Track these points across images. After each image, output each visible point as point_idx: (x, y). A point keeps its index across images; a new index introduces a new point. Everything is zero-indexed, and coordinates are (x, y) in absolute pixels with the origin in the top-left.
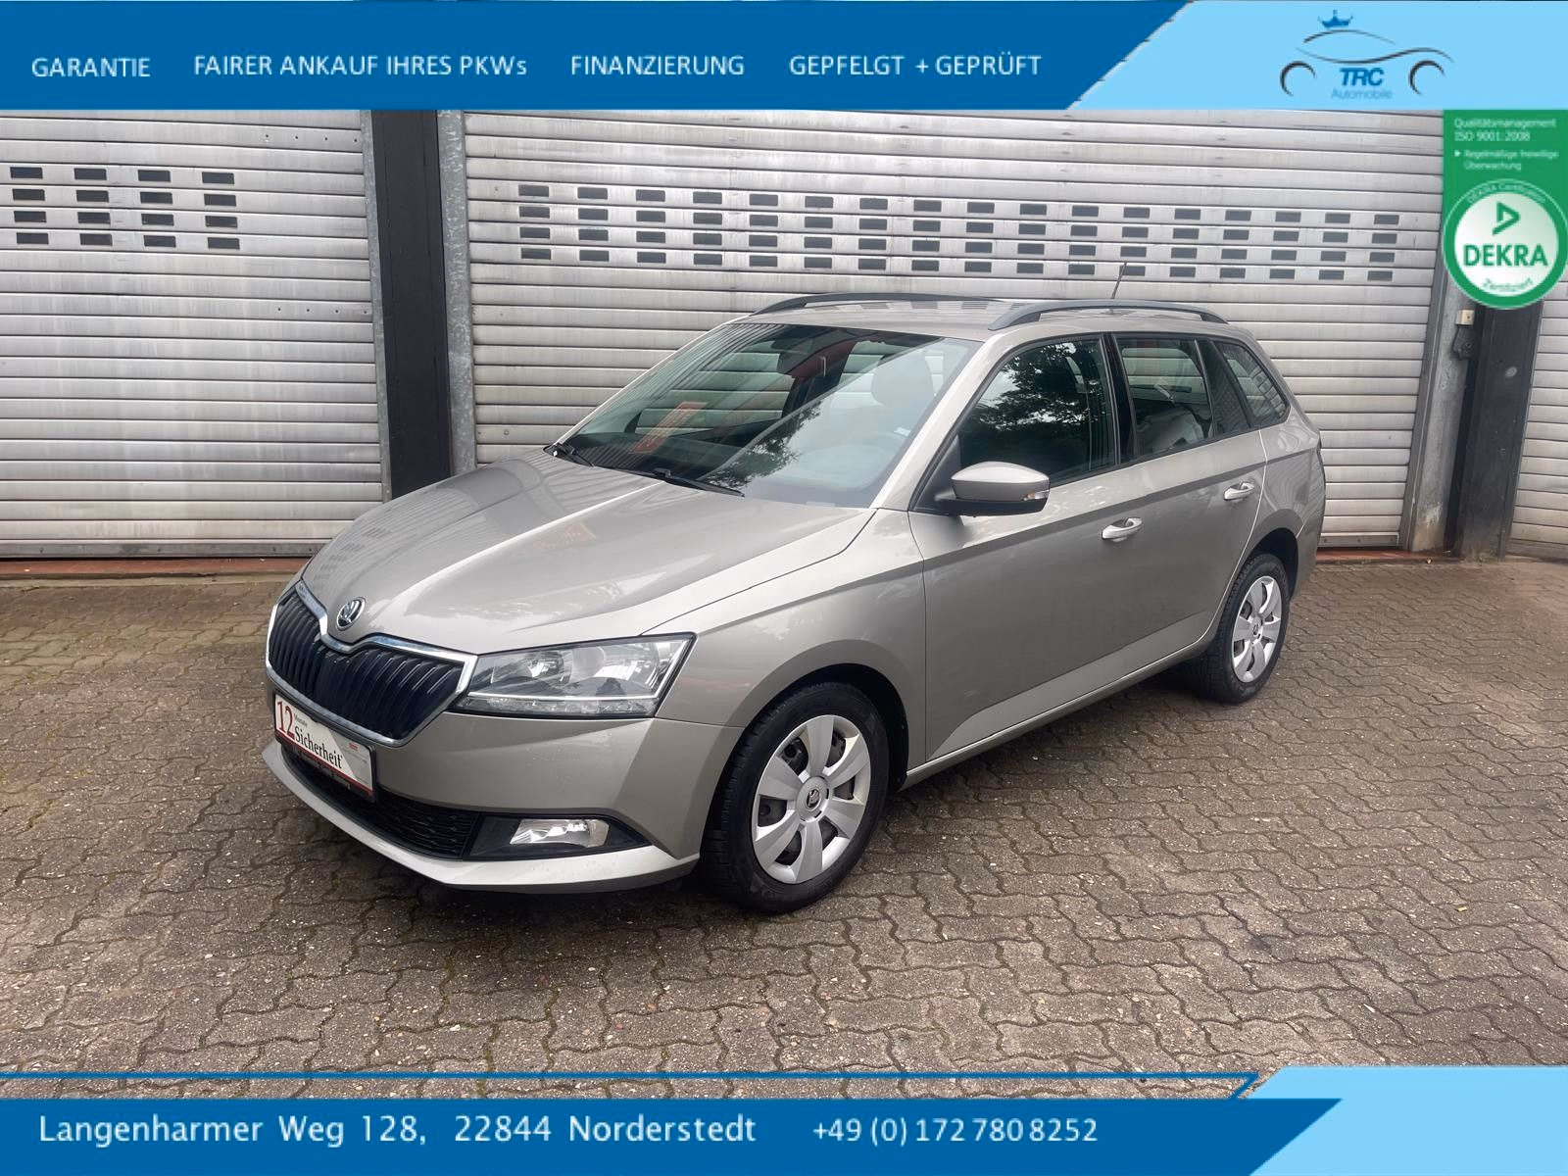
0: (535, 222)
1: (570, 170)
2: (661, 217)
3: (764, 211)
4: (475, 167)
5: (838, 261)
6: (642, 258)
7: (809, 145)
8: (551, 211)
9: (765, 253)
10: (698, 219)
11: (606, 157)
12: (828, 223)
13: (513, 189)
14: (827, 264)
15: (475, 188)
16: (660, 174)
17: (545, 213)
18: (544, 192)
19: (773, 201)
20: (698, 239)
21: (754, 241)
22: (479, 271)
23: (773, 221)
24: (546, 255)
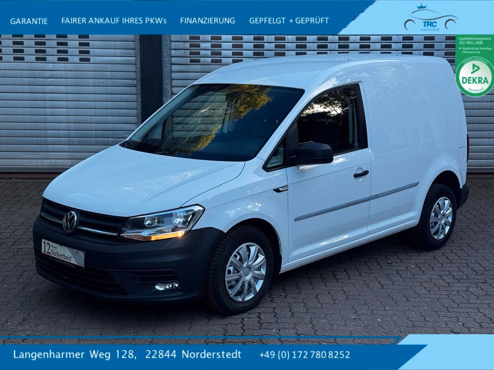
0: (195, 50)
2: (241, 46)
3: (280, 42)
6: (234, 61)
8: (201, 45)
10: (255, 46)
12: (305, 46)
13: (188, 37)
15: (174, 37)
17: (199, 46)
18: (198, 38)
19: (284, 39)
20: (255, 54)
21: (276, 54)
22: (174, 68)
23: (284, 46)
24: (199, 61)
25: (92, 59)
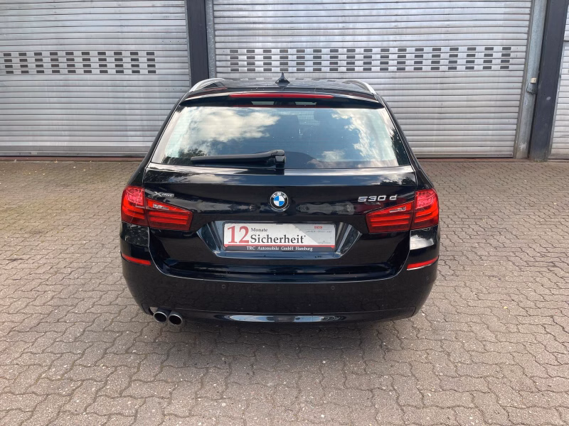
0: (234, 61)
1: (244, 45)
2: (270, 58)
3: (301, 54)
4: (218, 45)
5: (323, 68)
6: (265, 70)
7: (314, 34)
9: (301, 67)
10: (281, 58)
11: (254, 41)
12: (320, 57)
13: (228, 51)
14: (320, 70)
15: (218, 52)
16: (270, 45)
17: (238, 58)
18: (237, 52)
19: (304, 51)
20: (281, 64)
21: (298, 64)
22: (218, 75)
23: (304, 58)
24: (238, 70)
25: (157, 71)
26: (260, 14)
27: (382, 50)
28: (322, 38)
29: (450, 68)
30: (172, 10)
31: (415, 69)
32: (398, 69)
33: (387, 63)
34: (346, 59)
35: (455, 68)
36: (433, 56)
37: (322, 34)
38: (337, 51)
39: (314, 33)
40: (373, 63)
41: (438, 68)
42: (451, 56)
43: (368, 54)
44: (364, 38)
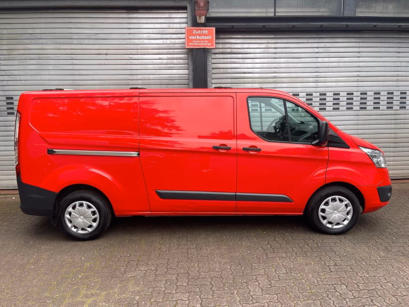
26: (249, 66)
27: (348, 94)
28: (299, 85)
29: (401, 108)
30: (175, 61)
31: (374, 108)
32: (361, 108)
33: (352, 104)
34: (319, 101)
35: (405, 108)
36: (388, 98)
37: (299, 81)
38: (312, 95)
39: (294, 80)
40: (341, 104)
41: (392, 108)
42: (401, 98)
43: (337, 97)
44: (334, 84)
